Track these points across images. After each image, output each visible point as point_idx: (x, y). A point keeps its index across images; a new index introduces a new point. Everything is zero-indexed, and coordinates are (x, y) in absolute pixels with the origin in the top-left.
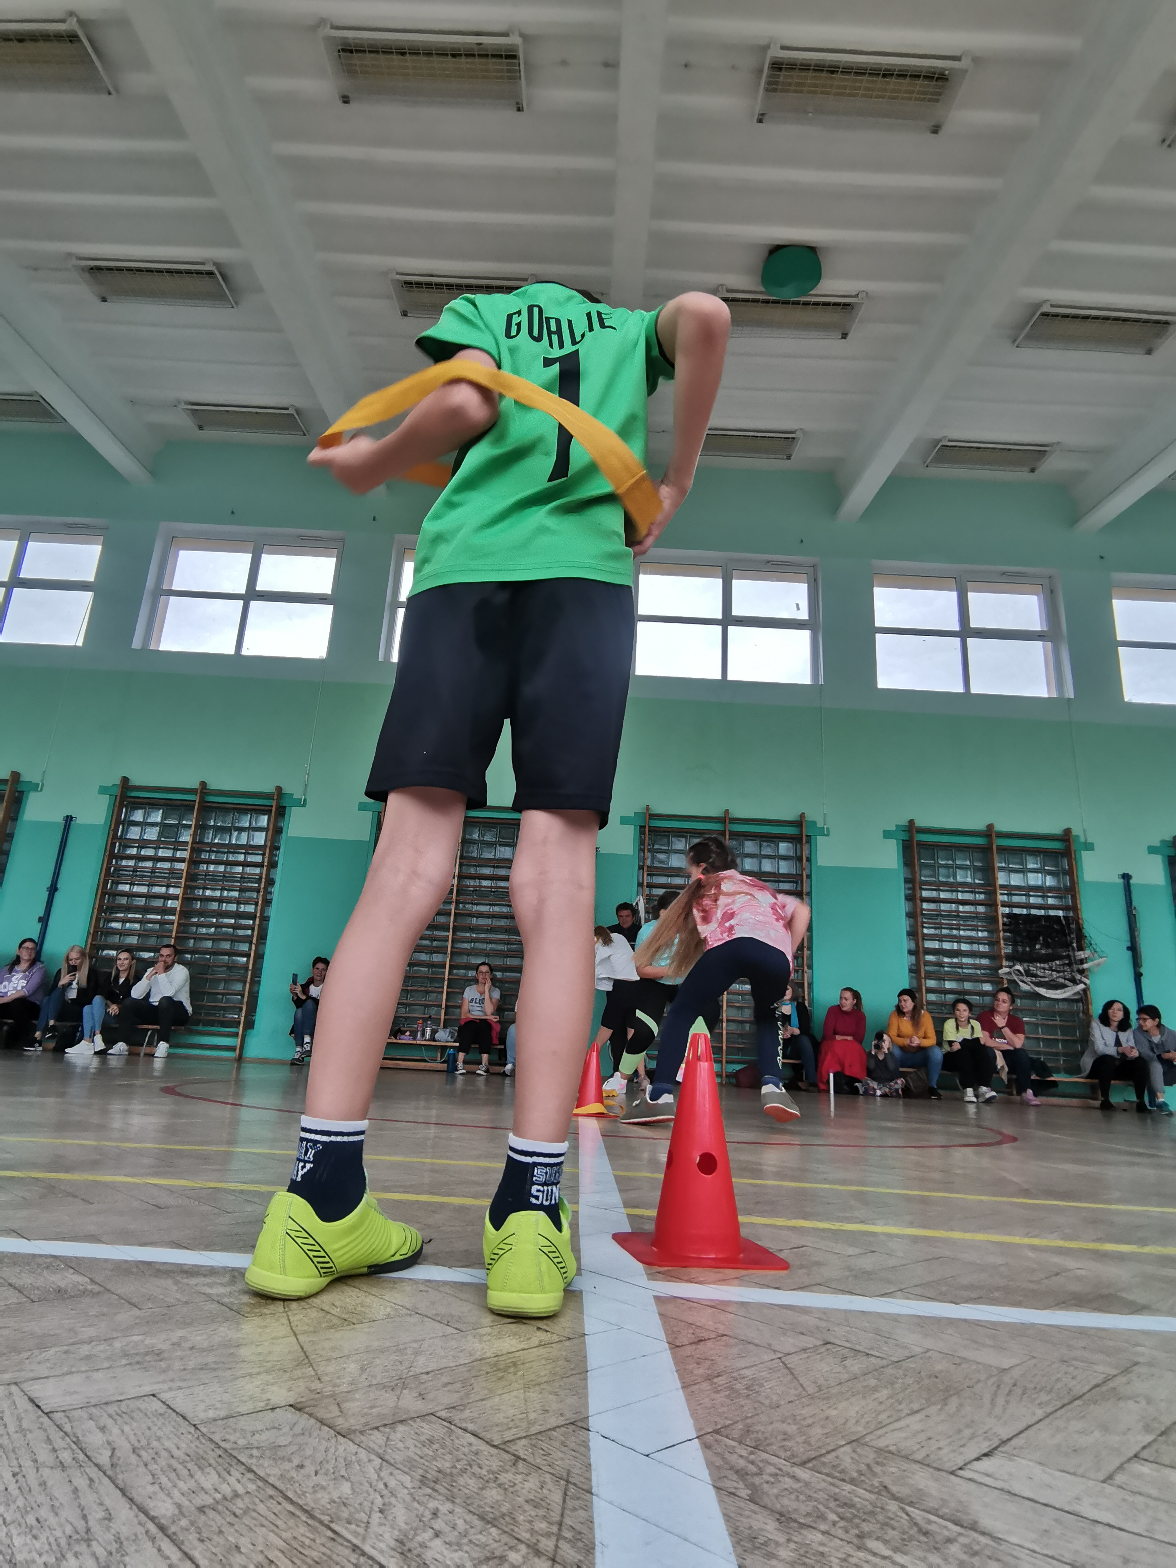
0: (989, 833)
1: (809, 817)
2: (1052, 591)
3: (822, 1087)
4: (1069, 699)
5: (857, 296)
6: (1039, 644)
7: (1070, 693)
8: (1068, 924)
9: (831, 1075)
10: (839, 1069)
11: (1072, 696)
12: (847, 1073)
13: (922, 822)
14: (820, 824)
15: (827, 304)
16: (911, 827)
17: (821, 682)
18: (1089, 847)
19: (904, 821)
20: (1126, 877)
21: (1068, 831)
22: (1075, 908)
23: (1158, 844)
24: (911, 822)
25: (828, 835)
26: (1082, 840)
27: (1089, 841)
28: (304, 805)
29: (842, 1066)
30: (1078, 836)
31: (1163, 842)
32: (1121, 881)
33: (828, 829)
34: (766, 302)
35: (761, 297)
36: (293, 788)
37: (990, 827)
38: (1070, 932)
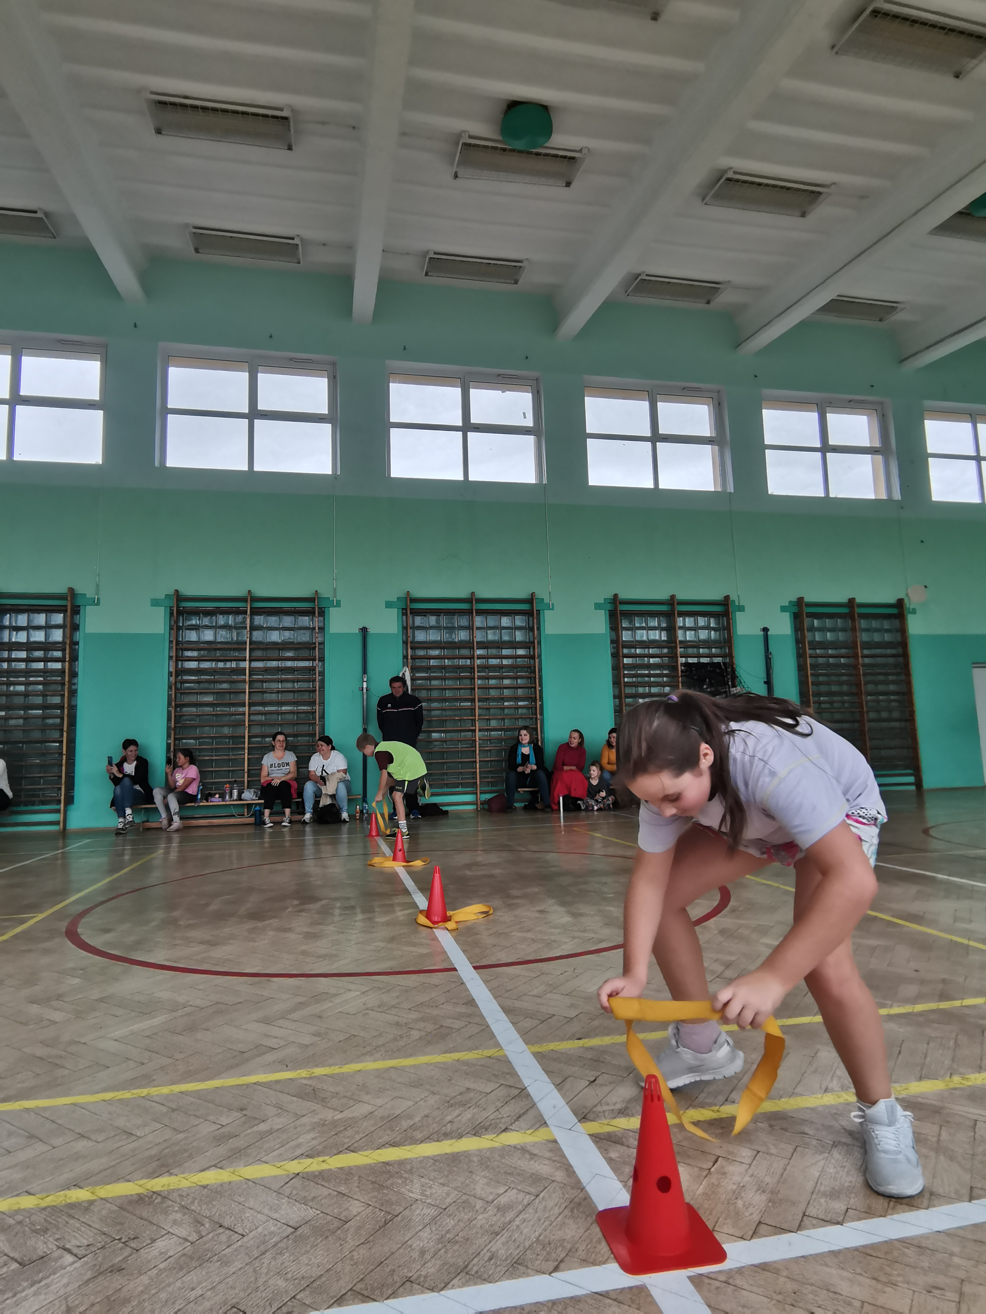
0: (672, 601)
1: (539, 595)
2: (719, 404)
3: (555, 807)
4: (730, 493)
5: (580, 151)
6: (709, 447)
7: (731, 489)
8: (726, 668)
9: (561, 798)
10: (566, 793)
11: (732, 491)
12: (573, 796)
13: (624, 595)
14: (546, 600)
15: (556, 156)
16: (615, 600)
17: (545, 481)
18: (741, 609)
19: (610, 596)
20: (765, 630)
21: (727, 598)
22: (731, 655)
23: (787, 605)
24: (616, 596)
25: (553, 609)
26: (737, 604)
27: (741, 604)
28: (98, 604)
29: (569, 789)
30: (734, 601)
31: (790, 602)
32: (762, 633)
33: (553, 604)
34: (504, 150)
35: (499, 146)
36: (84, 588)
37: (673, 597)
38: (727, 674)
